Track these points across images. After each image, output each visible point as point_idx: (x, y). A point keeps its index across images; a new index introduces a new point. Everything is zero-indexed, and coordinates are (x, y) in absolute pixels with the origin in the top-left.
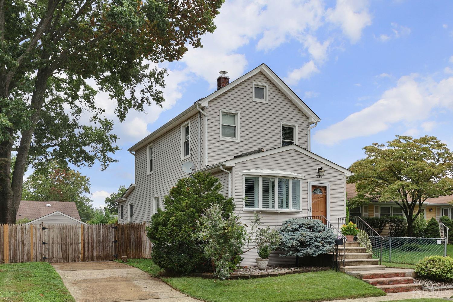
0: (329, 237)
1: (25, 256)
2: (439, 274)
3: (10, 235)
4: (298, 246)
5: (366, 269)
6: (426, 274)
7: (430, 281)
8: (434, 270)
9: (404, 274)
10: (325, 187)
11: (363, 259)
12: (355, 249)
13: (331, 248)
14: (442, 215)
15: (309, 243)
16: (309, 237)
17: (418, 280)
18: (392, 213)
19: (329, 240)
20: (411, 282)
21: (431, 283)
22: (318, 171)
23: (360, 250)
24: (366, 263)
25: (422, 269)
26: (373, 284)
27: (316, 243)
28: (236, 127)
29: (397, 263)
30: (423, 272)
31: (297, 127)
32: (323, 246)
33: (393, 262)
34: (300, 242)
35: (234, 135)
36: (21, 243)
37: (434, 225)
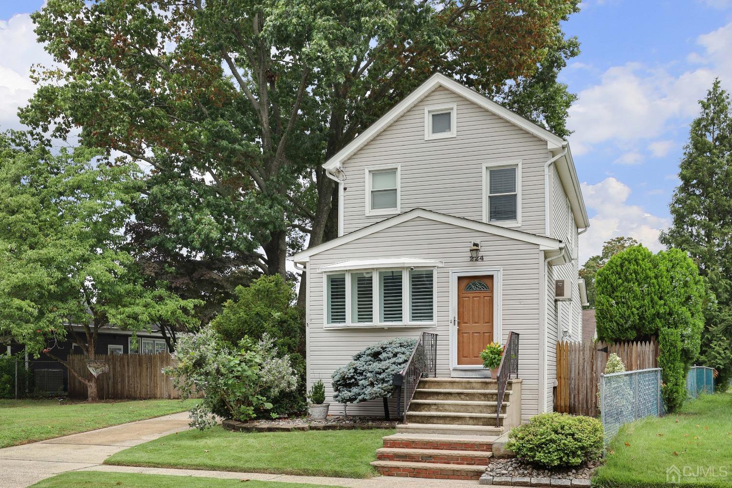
9: (488, 447)
12: (481, 394)
20: (483, 462)
22: (470, 248)
26: (384, 456)
28: (396, 189)
31: (520, 166)
35: (393, 205)
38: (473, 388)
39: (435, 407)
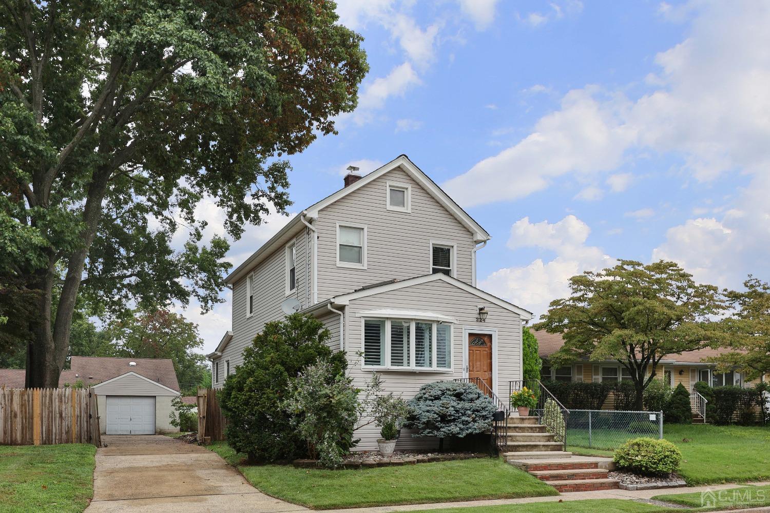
0: (483, 408)
1: (64, 435)
2: (646, 464)
3: (43, 404)
4: (437, 421)
5: (540, 457)
6: (627, 464)
7: (633, 475)
8: (639, 458)
9: (596, 465)
10: (490, 336)
11: (540, 441)
12: (529, 428)
13: (486, 425)
14: (700, 380)
15: (453, 417)
16: (453, 409)
17: (616, 475)
18: (621, 377)
19: (484, 413)
20: (604, 476)
21: (634, 478)
22: (478, 311)
23: (538, 430)
24: (543, 449)
25: (622, 457)
26: (543, 478)
27: (463, 418)
28: (361, 247)
29: (598, 449)
30: (622, 462)
31: (455, 248)
32: (474, 421)
33: (594, 448)
34: (440, 416)
35: (359, 261)
36: (58, 415)
37: (682, 395)
38: (514, 423)
39: (510, 439)
